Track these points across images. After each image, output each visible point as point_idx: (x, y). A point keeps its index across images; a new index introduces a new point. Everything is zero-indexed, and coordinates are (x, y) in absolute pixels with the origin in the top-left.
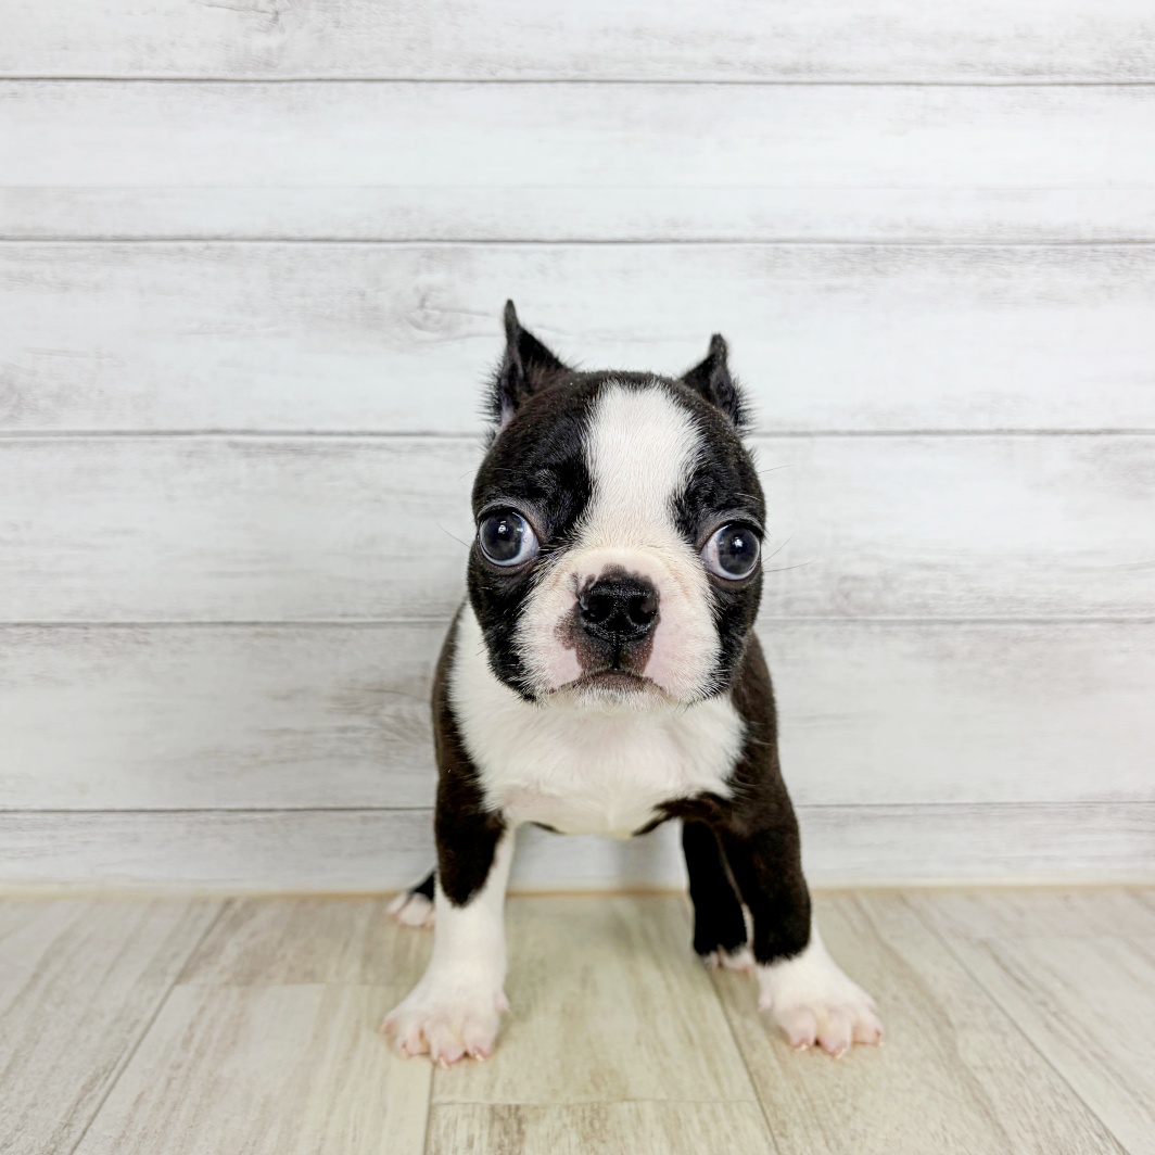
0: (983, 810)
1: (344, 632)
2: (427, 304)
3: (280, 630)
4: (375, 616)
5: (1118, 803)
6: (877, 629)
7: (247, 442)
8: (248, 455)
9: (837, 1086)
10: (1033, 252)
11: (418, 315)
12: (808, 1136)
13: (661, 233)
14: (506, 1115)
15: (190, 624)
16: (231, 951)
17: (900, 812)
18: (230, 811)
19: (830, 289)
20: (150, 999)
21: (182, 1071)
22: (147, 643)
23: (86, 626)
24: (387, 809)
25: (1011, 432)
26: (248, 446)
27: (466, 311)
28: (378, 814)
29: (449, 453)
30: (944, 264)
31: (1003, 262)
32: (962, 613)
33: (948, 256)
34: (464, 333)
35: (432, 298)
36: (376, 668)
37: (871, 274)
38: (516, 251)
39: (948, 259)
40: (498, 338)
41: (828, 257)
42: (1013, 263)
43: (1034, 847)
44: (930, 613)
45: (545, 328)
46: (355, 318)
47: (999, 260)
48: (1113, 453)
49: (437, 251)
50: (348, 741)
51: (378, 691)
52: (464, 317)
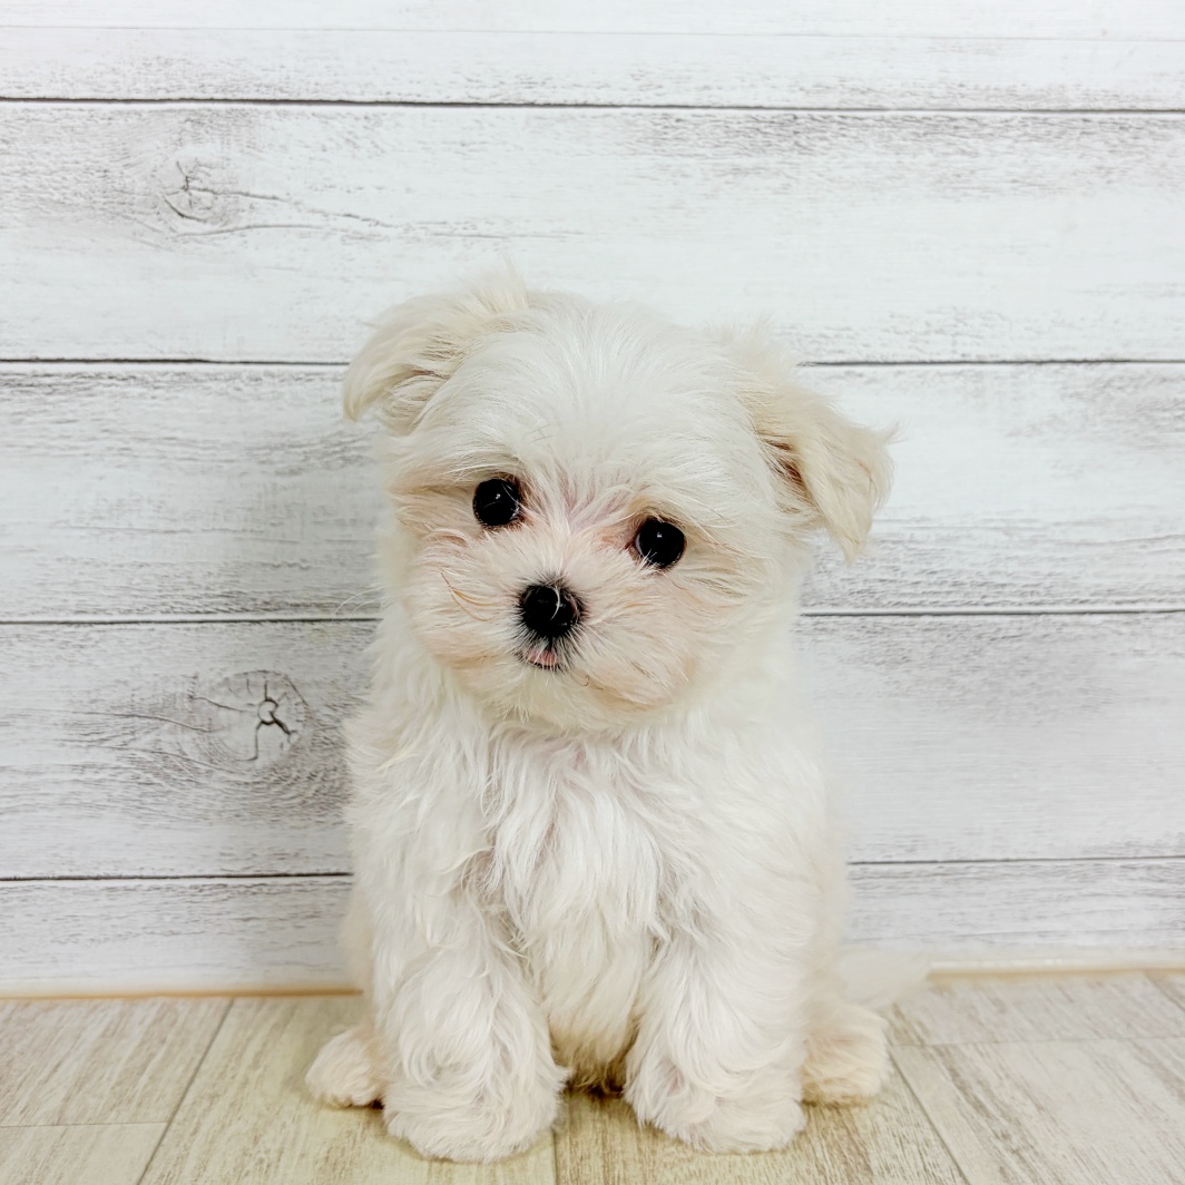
1: (83, 630)
2: (191, 184)
4: (120, 613)
10: (1006, 121)
11: (181, 200)
13: (509, 94)
19: (736, 170)
24: (141, 878)
25: (981, 362)
27: (247, 195)
28: (130, 884)
29: (224, 385)
30: (889, 137)
31: (967, 134)
32: (921, 604)
33: (895, 127)
34: (244, 223)
35: (200, 175)
36: (126, 683)
37: (791, 150)
38: (313, 114)
39: (895, 130)
40: (291, 229)
41: (736, 127)
42: (980, 136)
43: (1025, 919)
44: (876, 605)
45: (357, 217)
46: (94, 202)
47: (961, 132)
48: (1119, 388)
49: (206, 113)
50: (85, 783)
51: (128, 716)
52: (245, 202)
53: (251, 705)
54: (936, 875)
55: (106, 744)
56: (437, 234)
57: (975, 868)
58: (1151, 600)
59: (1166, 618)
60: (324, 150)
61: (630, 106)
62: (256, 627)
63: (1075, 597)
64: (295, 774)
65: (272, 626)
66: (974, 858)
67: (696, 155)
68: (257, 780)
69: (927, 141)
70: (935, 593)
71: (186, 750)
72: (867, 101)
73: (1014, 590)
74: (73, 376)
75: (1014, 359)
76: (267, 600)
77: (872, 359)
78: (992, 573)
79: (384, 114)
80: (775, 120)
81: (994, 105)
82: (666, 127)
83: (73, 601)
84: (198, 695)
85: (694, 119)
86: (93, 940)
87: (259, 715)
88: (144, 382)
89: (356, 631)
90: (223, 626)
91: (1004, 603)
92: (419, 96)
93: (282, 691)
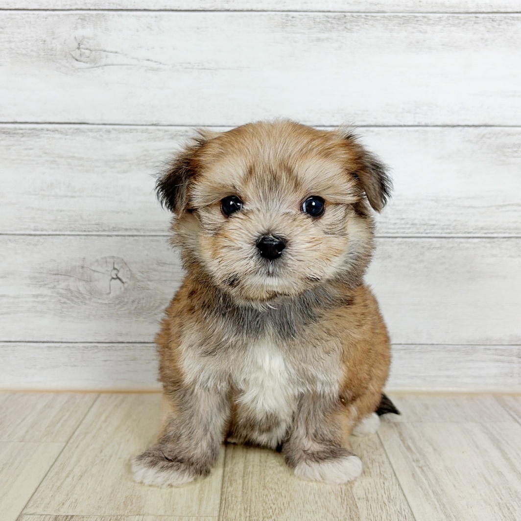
1: (36, 237)
2: (82, 46)
4: (53, 231)
10: (440, 18)
11: (76, 54)
13: (218, 6)
19: (318, 40)
24: (62, 342)
25: (427, 126)
27: (105, 51)
28: (57, 345)
29: (96, 134)
30: (387, 25)
31: (422, 24)
32: (397, 233)
33: (389, 20)
34: (103, 63)
35: (85, 43)
36: (55, 261)
37: (343, 30)
38: (133, 16)
39: (389, 21)
40: (124, 66)
41: (318, 20)
42: (428, 25)
43: (440, 370)
45: (151, 61)
46: (40, 54)
47: (420, 23)
48: (488, 138)
49: (87, 15)
50: (38, 302)
51: (56, 274)
52: (103, 54)
53: (107, 271)
54: (401, 350)
55: (47, 286)
56: (186, 68)
57: (419, 347)
58: (500, 233)
59: (507, 241)
60: (138, 32)
61: (272, 11)
62: (110, 238)
63: (466, 230)
64: (126, 300)
65: (117, 238)
66: (418, 343)
67: (301, 33)
68: (110, 302)
69: (405, 26)
70: (403, 228)
71: (80, 289)
72: (377, 8)
73: (439, 227)
74: (32, 129)
75: (441, 125)
76: (114, 226)
77: (378, 124)
78: (429, 220)
79: (164, 15)
80: (336, 17)
81: (435, 10)
82: (287, 20)
83: (32, 226)
84: (85, 266)
85: (301, 17)
86: (42, 368)
87: (111, 275)
88: (61, 132)
89: (152, 241)
90: (96, 237)
91: (434, 233)
92: (179, 7)
93: (120, 265)
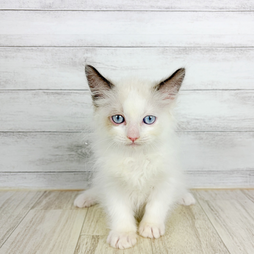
0: (209, 172)
1: (70, 133)
2: (86, 61)
3: (55, 133)
4: (76, 130)
5: (239, 171)
6: (186, 133)
7: (47, 91)
8: (47, 95)
9: (167, 232)
11: (84, 64)
12: (158, 242)
13: (139, 45)
14: (95, 237)
15: (36, 132)
16: (44, 202)
17: (191, 172)
18: (45, 172)
20: (25, 213)
21: (29, 228)
22: (27, 136)
23: (13, 132)
24: (79, 172)
25: (216, 90)
26: (47, 93)
27: (95, 62)
28: (78, 173)
32: (205, 130)
35: (88, 59)
36: (77, 141)
38: (106, 49)
40: (102, 68)
41: (176, 50)
44: (198, 130)
45: (113, 66)
46: (71, 64)
50: (71, 157)
52: (95, 64)
55: (74, 151)
58: (243, 129)
60: (108, 55)
61: (158, 47)
63: (230, 129)
66: (212, 170)
70: (207, 128)
71: (86, 152)
73: (220, 127)
74: (68, 92)
77: (198, 89)
78: (217, 125)
83: (68, 129)
88: (79, 93)
91: (219, 130)
